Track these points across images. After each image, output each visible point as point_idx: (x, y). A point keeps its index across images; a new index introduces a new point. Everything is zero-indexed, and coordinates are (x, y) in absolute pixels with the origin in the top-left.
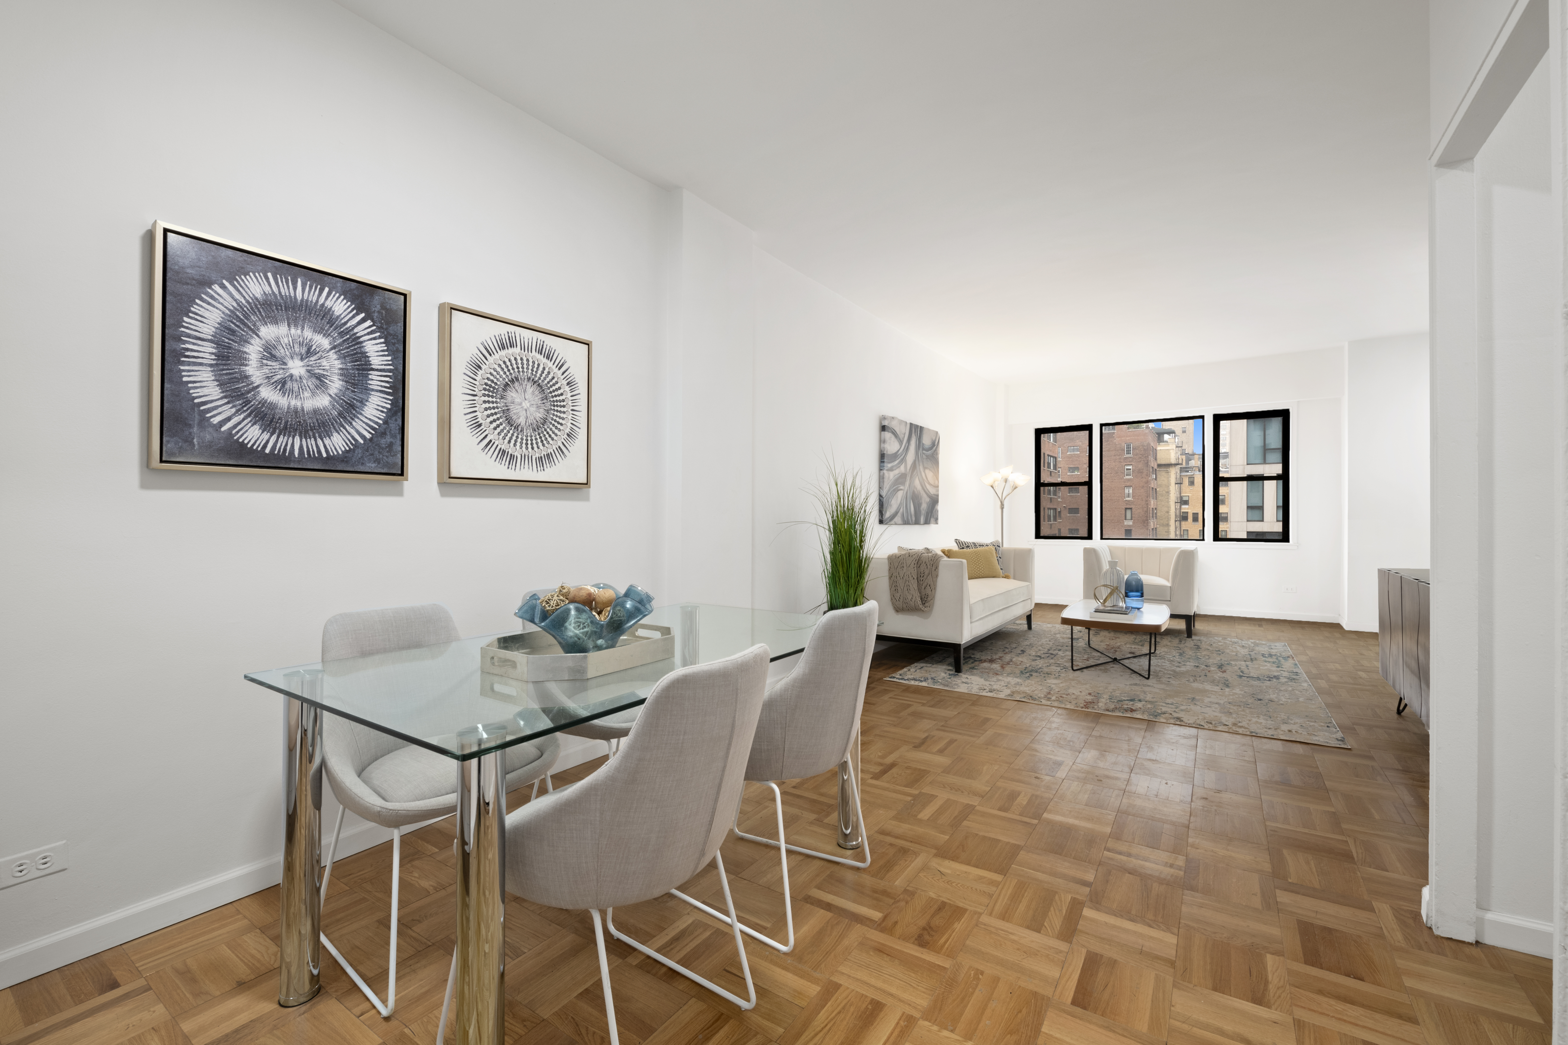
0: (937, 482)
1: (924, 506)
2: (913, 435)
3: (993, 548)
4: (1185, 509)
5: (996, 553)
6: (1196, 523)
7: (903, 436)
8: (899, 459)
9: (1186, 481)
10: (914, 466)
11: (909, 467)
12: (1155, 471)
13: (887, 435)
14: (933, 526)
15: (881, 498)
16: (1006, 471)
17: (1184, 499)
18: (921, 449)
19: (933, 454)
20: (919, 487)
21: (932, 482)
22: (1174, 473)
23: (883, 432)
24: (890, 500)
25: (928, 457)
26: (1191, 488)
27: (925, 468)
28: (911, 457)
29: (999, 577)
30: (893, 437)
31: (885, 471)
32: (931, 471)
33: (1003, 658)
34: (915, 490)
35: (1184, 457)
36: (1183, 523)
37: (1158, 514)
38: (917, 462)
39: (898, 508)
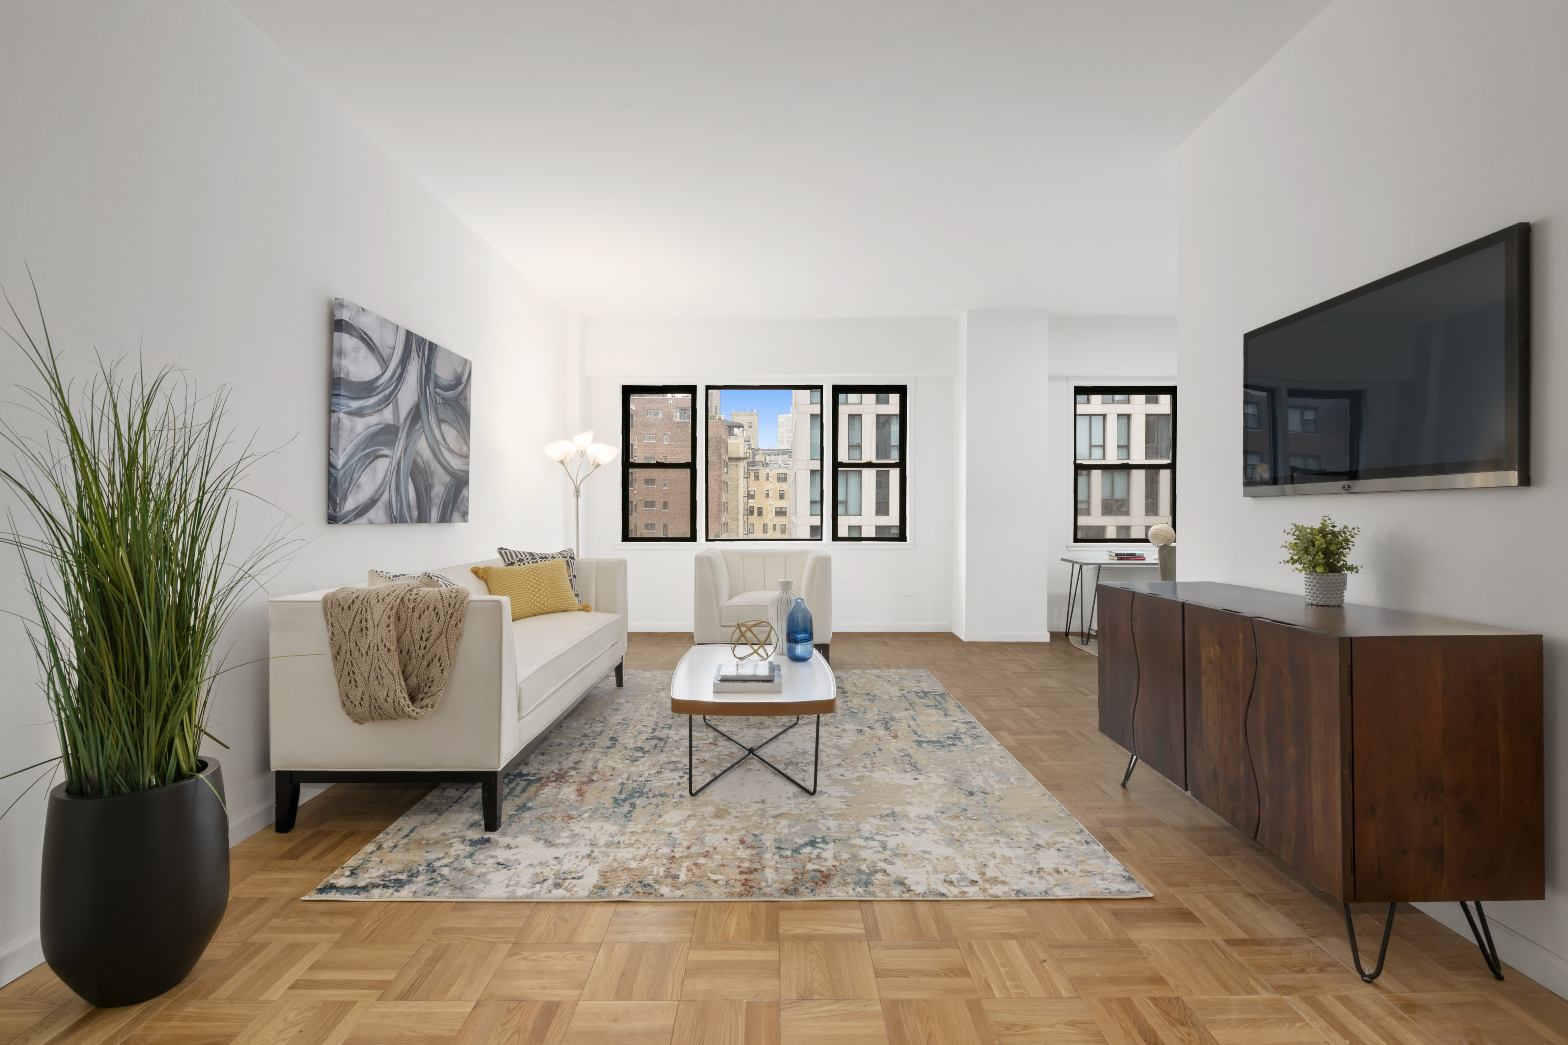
0: (465, 449)
1: (438, 491)
2: (414, 354)
3: (563, 562)
4: (751, 503)
5: (568, 569)
6: (760, 517)
7: (389, 351)
8: (381, 396)
9: (752, 475)
10: (416, 415)
11: (403, 414)
12: (726, 465)
13: (347, 341)
14: (457, 527)
15: (332, 470)
16: (584, 440)
17: (752, 493)
18: (432, 384)
19: (457, 398)
20: (427, 454)
21: (454, 446)
22: (742, 465)
23: (336, 334)
24: (356, 476)
25: (446, 402)
26: (757, 482)
27: (440, 421)
28: (408, 395)
29: (573, 611)
30: (363, 349)
31: (342, 415)
32: (454, 428)
33: (580, 766)
34: (419, 460)
35: (751, 451)
36: (750, 517)
37: (729, 508)
38: (423, 408)
39: (377, 491)
